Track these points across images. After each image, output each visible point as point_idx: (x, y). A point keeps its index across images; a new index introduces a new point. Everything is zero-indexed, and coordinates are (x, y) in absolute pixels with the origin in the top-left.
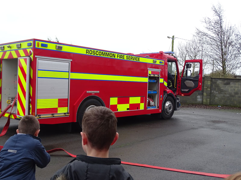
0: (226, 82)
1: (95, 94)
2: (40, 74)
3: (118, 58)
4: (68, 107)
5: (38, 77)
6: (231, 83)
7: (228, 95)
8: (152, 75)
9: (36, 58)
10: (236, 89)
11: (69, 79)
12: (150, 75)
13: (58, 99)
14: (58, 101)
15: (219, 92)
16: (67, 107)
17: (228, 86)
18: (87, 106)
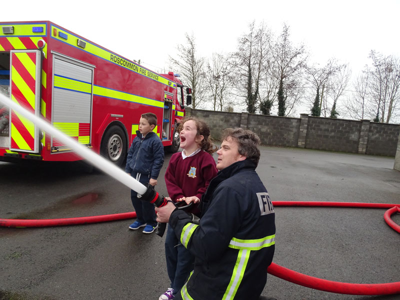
0: (205, 114)
1: (120, 118)
2: (57, 81)
3: (141, 73)
4: (90, 135)
5: (55, 87)
6: (210, 115)
8: (167, 100)
9: (52, 53)
10: (215, 122)
11: (91, 94)
12: (165, 99)
13: (78, 124)
14: (78, 126)
16: (89, 137)
17: (207, 118)
18: (110, 136)
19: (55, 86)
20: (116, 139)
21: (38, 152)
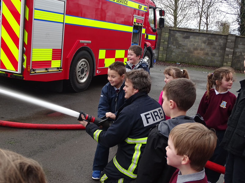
0: (185, 35)
6: (191, 37)
7: (186, 51)
8: (137, 24)
10: (196, 44)
14: (53, 52)
15: (177, 47)
16: (60, 60)
17: (187, 40)
18: (79, 60)
19: (35, 18)
20: (83, 63)
21: (20, 73)
